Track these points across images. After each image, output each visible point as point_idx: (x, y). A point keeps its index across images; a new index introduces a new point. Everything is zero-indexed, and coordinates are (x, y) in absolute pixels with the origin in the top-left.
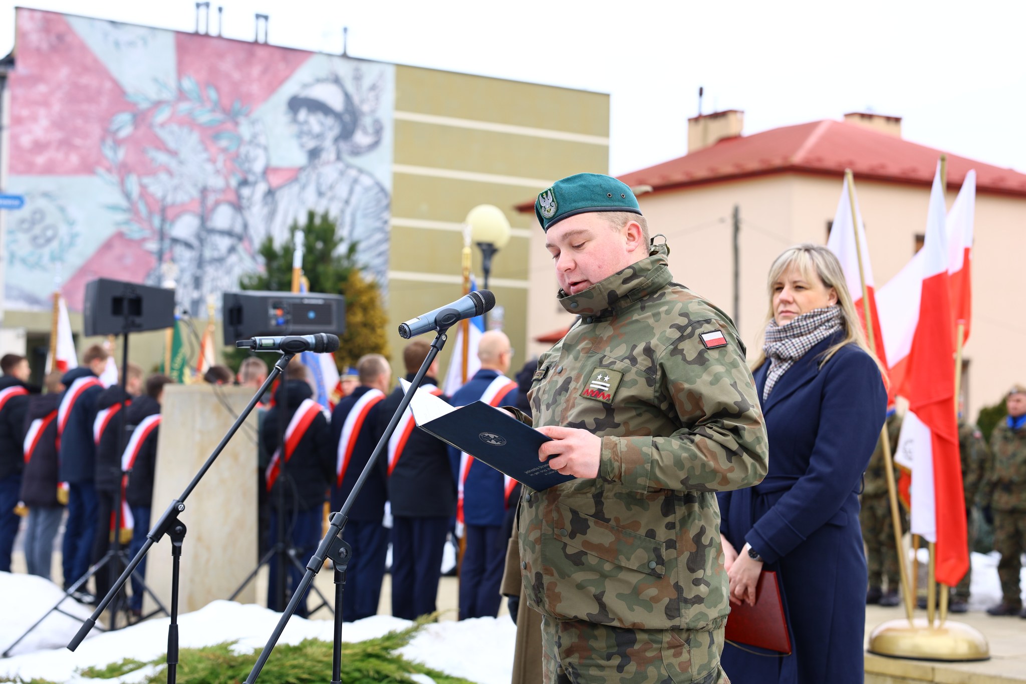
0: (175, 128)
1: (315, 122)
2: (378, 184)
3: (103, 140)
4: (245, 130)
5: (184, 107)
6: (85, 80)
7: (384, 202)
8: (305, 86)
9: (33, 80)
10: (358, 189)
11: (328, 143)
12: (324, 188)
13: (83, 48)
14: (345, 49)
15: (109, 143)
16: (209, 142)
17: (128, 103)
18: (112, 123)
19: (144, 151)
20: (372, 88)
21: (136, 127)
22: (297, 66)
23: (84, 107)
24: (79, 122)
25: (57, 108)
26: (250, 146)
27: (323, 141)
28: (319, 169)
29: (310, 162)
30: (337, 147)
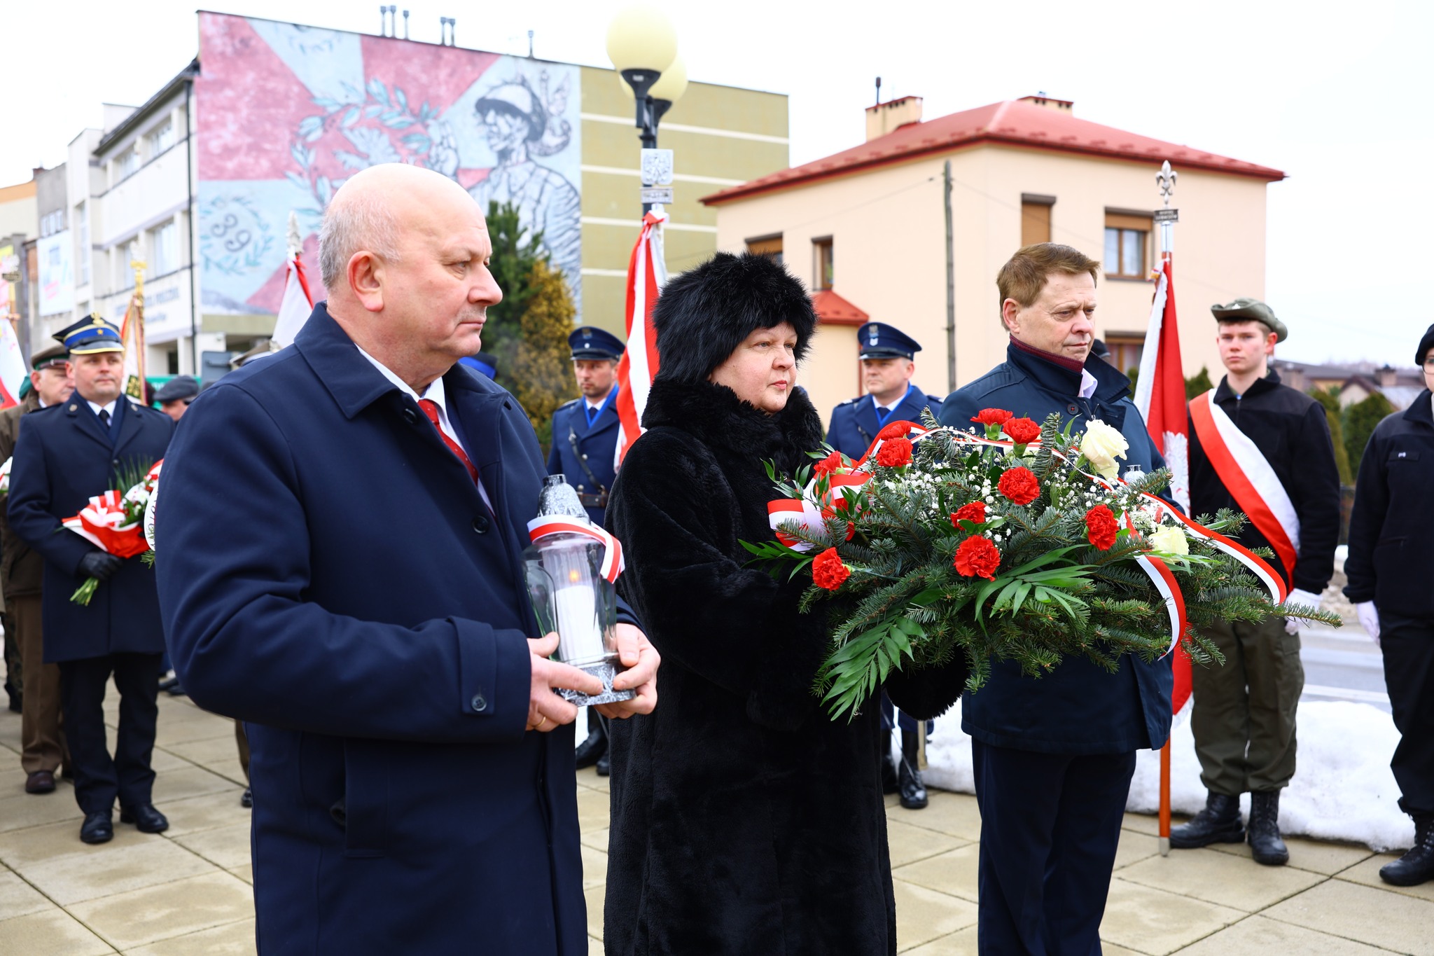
0: (364, 131)
1: (504, 123)
2: (568, 183)
3: (293, 144)
4: (435, 132)
5: (373, 110)
6: (271, 85)
7: (575, 201)
8: (493, 88)
9: (220, 85)
10: (548, 188)
11: (517, 145)
12: (514, 189)
13: (269, 52)
14: (531, 51)
15: (299, 147)
16: (398, 144)
17: (317, 107)
18: (301, 127)
19: (335, 155)
20: (558, 90)
21: (325, 131)
22: (485, 68)
23: (273, 111)
24: (268, 126)
25: (244, 112)
26: (440, 148)
27: (512, 142)
28: (509, 170)
29: (500, 163)
30: (527, 148)
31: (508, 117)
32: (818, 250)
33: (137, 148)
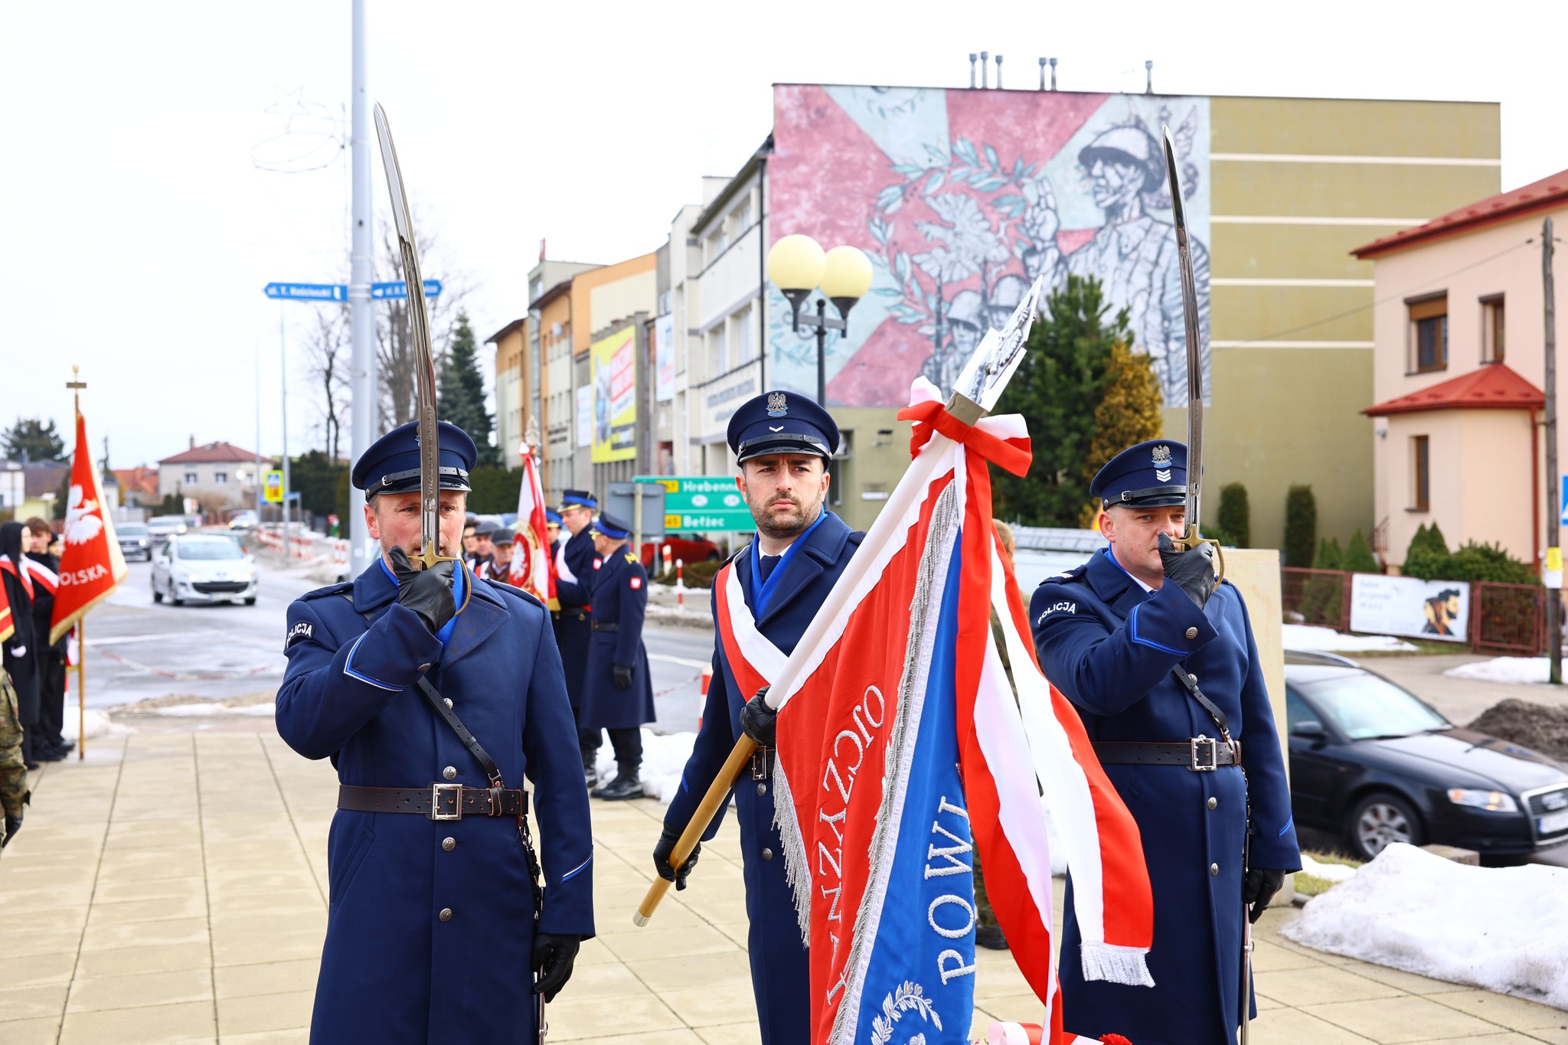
0: (949, 197)
1: (1113, 175)
3: (870, 218)
4: (1030, 193)
5: (959, 172)
6: (847, 156)
7: (1202, 259)
8: (1100, 135)
9: (794, 161)
10: (1169, 246)
11: (1130, 197)
12: (1125, 251)
13: (846, 120)
14: (1149, 85)
15: (877, 221)
16: (989, 209)
17: (897, 175)
18: (880, 199)
19: (916, 226)
20: (1181, 129)
21: (906, 201)
22: (1090, 113)
23: (849, 184)
24: (844, 201)
25: (819, 188)
26: (1037, 210)
27: (1124, 195)
28: (1119, 229)
29: (1108, 222)
30: (1141, 201)
31: (1119, 167)
32: (1489, 312)
33: (725, 228)
